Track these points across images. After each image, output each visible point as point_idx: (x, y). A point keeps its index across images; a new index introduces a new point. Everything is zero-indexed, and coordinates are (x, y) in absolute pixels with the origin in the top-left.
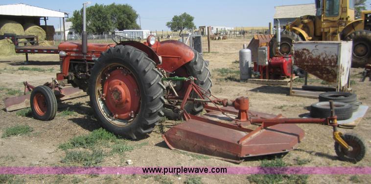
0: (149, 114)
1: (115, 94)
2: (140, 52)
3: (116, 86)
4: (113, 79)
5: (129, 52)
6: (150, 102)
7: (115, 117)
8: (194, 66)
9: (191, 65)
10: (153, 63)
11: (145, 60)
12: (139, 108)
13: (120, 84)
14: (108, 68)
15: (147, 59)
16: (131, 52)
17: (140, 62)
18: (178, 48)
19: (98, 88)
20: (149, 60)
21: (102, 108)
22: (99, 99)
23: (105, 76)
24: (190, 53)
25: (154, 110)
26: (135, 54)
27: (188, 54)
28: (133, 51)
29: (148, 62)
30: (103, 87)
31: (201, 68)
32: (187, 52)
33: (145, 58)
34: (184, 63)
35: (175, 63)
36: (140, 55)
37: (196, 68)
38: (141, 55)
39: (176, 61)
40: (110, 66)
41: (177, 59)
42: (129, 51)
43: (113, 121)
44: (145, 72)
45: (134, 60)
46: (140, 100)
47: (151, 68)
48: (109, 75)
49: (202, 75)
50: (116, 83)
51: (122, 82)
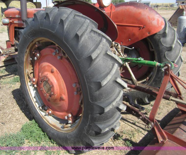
0: (95, 132)
1: (45, 85)
2: (83, 19)
3: (46, 73)
4: (44, 62)
5: (64, 19)
6: (98, 115)
7: (48, 113)
8: (162, 39)
9: (157, 37)
10: (107, 40)
11: (92, 34)
12: (80, 111)
13: (52, 72)
14: (35, 44)
15: (95, 32)
16: (67, 18)
17: (83, 39)
18: (140, 13)
19: (27, 70)
20: (99, 34)
21: (33, 96)
22: (29, 84)
23: (34, 55)
24: (158, 21)
25: (105, 128)
26: (75, 23)
27: (155, 23)
28: (71, 17)
29: (98, 38)
30: (33, 70)
31: (173, 42)
32: (154, 19)
33: (92, 31)
34: (148, 35)
35: (134, 35)
36: (82, 25)
37: (165, 43)
38: (85, 25)
39: (136, 31)
40: (39, 42)
41: (138, 28)
42: (64, 17)
43: (46, 117)
44: (90, 60)
45: (72, 35)
46: (81, 103)
47: (104, 52)
48: (38, 55)
49: (173, 53)
50: (47, 68)
51: (55, 69)
